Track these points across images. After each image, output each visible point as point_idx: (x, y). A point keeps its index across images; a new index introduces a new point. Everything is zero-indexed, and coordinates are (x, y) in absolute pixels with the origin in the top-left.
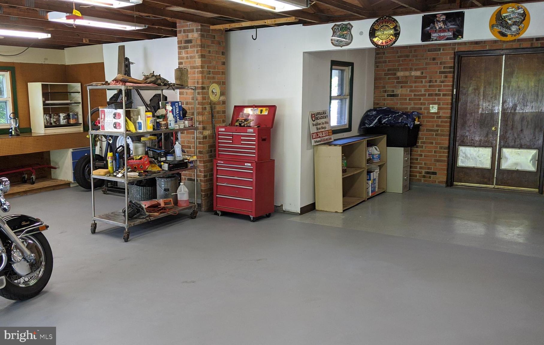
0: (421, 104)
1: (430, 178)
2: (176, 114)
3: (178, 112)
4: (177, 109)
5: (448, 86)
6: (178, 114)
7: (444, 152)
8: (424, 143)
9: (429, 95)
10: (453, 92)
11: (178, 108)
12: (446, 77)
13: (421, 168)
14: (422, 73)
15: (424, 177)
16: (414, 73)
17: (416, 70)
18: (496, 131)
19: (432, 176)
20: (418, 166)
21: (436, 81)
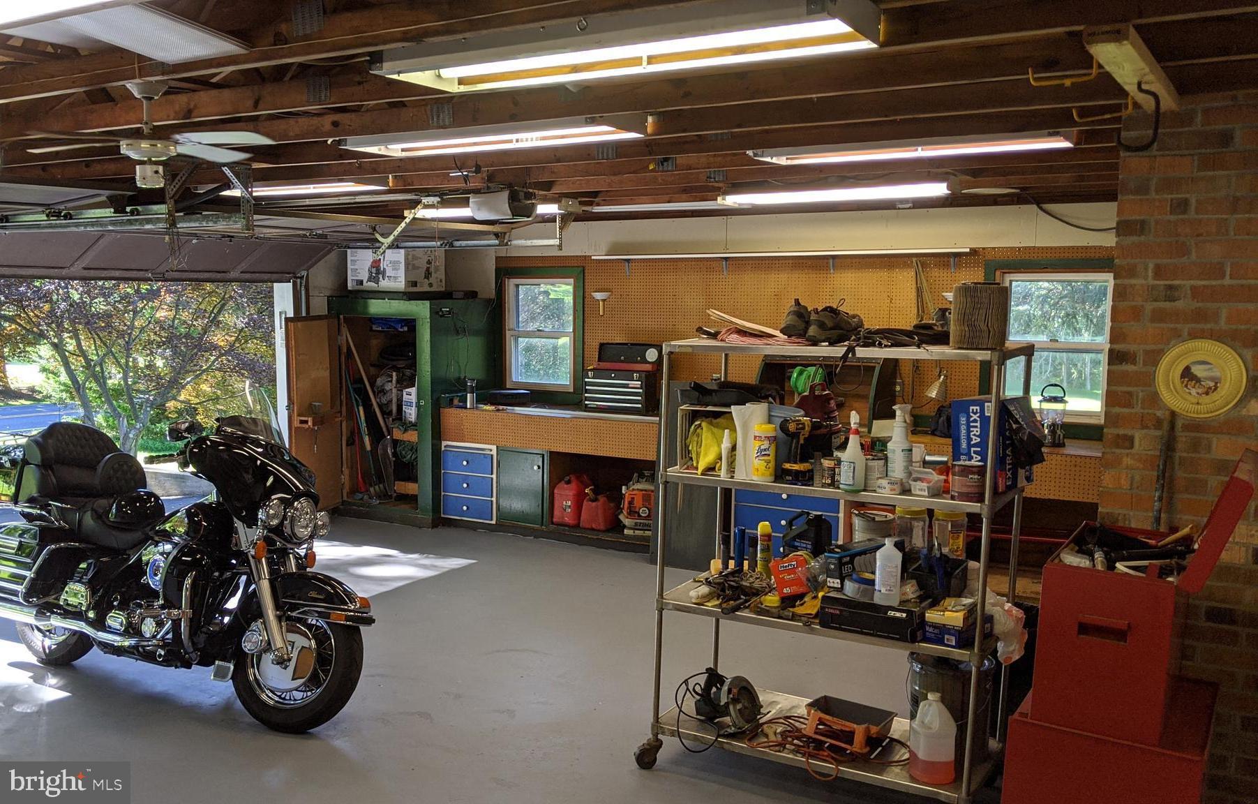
2: (969, 446)
3: (979, 440)
4: (976, 427)
6: (975, 445)
11: (978, 424)
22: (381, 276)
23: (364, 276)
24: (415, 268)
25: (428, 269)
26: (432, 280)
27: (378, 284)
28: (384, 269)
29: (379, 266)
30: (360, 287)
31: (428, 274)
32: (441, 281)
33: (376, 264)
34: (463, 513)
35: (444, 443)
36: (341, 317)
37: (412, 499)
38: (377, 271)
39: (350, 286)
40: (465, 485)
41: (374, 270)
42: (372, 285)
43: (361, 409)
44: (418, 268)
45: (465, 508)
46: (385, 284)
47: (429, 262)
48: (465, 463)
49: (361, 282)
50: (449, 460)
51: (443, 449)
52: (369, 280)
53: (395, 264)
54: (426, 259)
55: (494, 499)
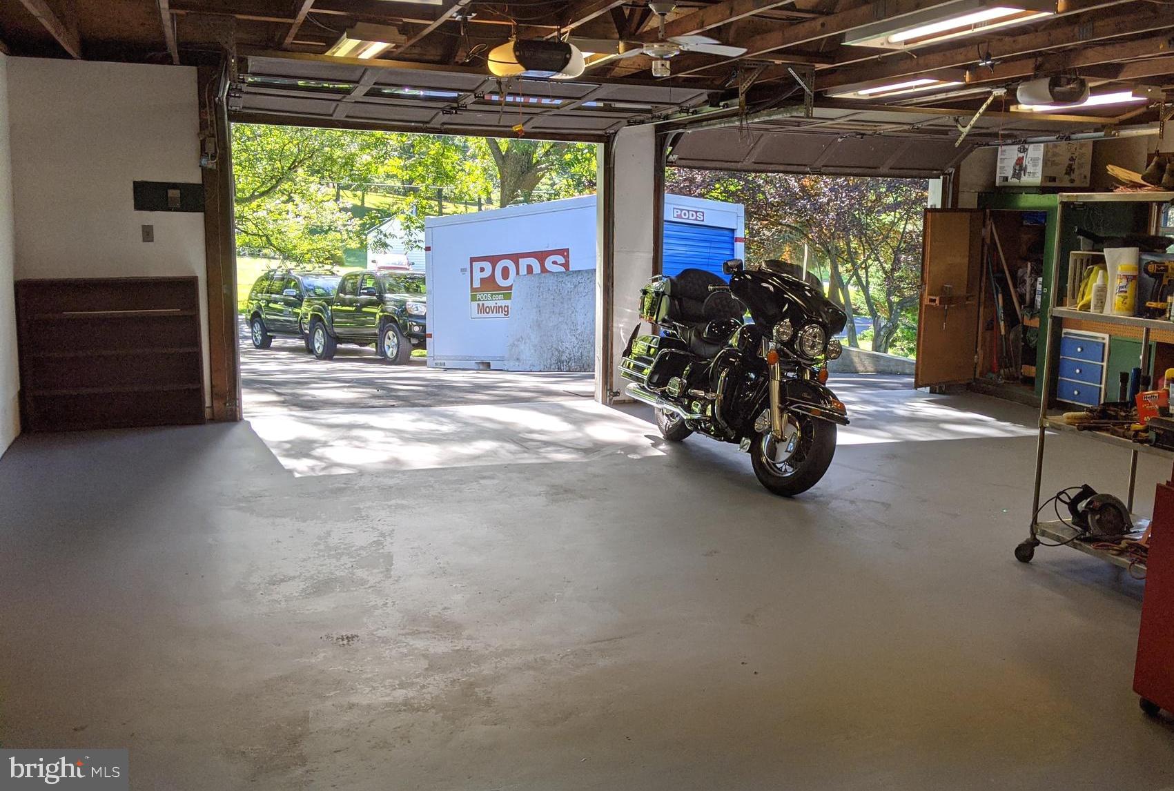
22: (1022, 172)
23: (1009, 173)
24: (1054, 163)
25: (1070, 166)
26: (1073, 176)
27: (1019, 179)
28: (1026, 165)
29: (1022, 163)
30: (1006, 184)
31: (1070, 170)
32: (1085, 177)
33: (1020, 162)
34: (1074, 398)
35: (1065, 330)
36: (988, 210)
37: (1030, 382)
38: (1020, 168)
39: (997, 183)
40: (1078, 371)
41: (1017, 167)
42: (1015, 181)
43: (1000, 296)
44: (1057, 164)
45: (1076, 393)
46: (1026, 180)
47: (1072, 159)
48: (1079, 350)
49: (1006, 179)
50: (1066, 348)
51: (1063, 336)
52: (1013, 176)
53: (1035, 160)
54: (1069, 156)
55: (1103, 386)
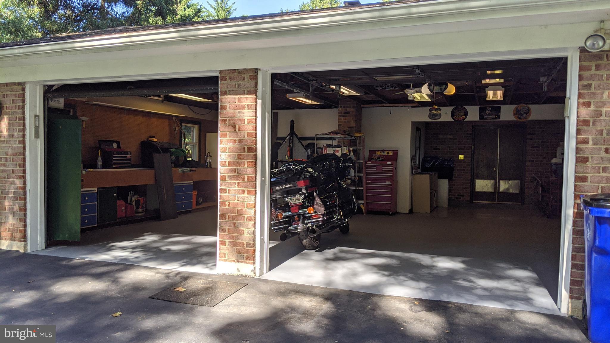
0: (454, 154)
1: (460, 198)
5: (470, 144)
7: (468, 183)
8: (456, 177)
9: (459, 149)
10: (472, 148)
12: (468, 139)
13: (455, 192)
14: (454, 137)
15: (457, 198)
16: (449, 136)
17: (450, 135)
18: (496, 170)
19: (462, 197)
20: (453, 192)
21: (462, 142)
34: (86, 224)
40: (86, 210)
45: (87, 221)
48: (87, 198)
55: (96, 214)
